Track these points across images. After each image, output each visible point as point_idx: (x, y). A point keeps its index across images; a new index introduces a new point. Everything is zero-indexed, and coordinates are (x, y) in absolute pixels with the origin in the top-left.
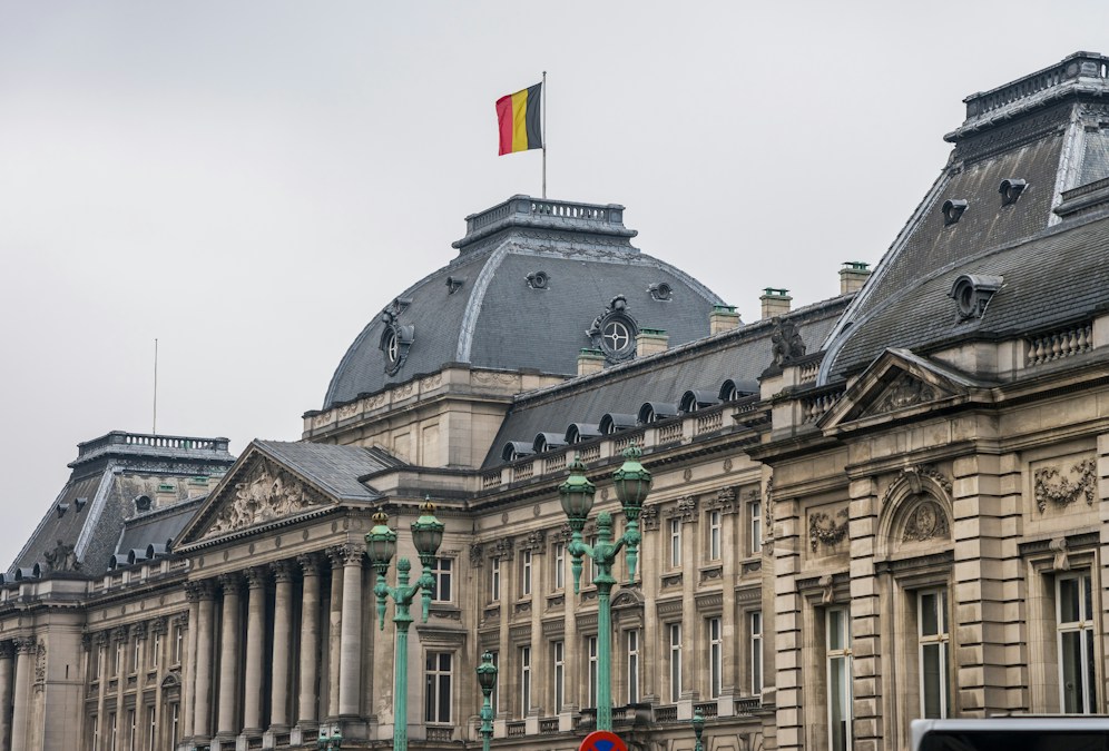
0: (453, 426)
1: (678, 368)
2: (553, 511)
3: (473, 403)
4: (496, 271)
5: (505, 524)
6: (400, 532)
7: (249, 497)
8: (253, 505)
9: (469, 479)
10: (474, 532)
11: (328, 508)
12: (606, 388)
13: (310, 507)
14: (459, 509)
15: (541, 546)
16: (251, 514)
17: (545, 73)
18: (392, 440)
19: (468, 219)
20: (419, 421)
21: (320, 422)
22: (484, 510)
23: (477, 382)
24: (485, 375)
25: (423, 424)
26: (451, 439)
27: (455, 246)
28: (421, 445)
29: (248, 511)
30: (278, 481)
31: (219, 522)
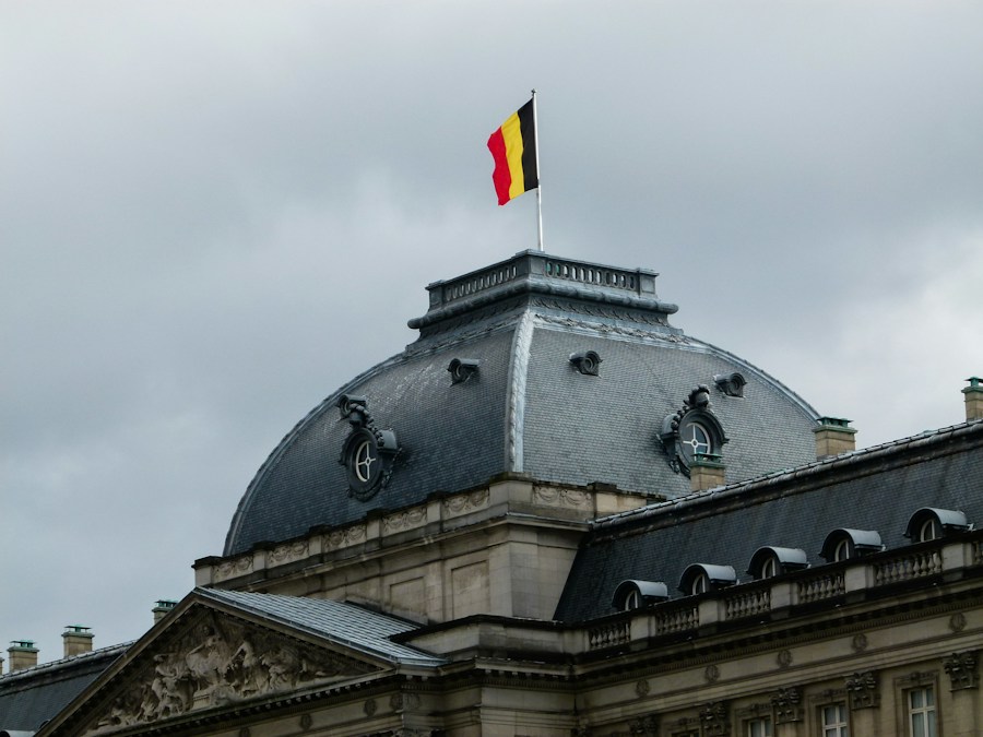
0: (514, 563)
1: (941, 463)
2: (745, 673)
3: (540, 531)
4: (531, 350)
5: (643, 697)
6: (486, 711)
7: (180, 674)
8: (189, 683)
9: (567, 636)
10: (576, 712)
11: (368, 679)
12: (787, 499)
13: (318, 681)
14: (561, 678)
15: (722, 723)
16: (183, 697)
17: (533, 92)
18: (386, 590)
19: (432, 289)
20: (443, 560)
21: (227, 572)
22: (601, 679)
23: (540, 501)
24: (550, 492)
25: (451, 564)
26: (513, 581)
27: (414, 325)
28: (449, 592)
29: (177, 694)
30: (245, 646)
31: (116, 713)
